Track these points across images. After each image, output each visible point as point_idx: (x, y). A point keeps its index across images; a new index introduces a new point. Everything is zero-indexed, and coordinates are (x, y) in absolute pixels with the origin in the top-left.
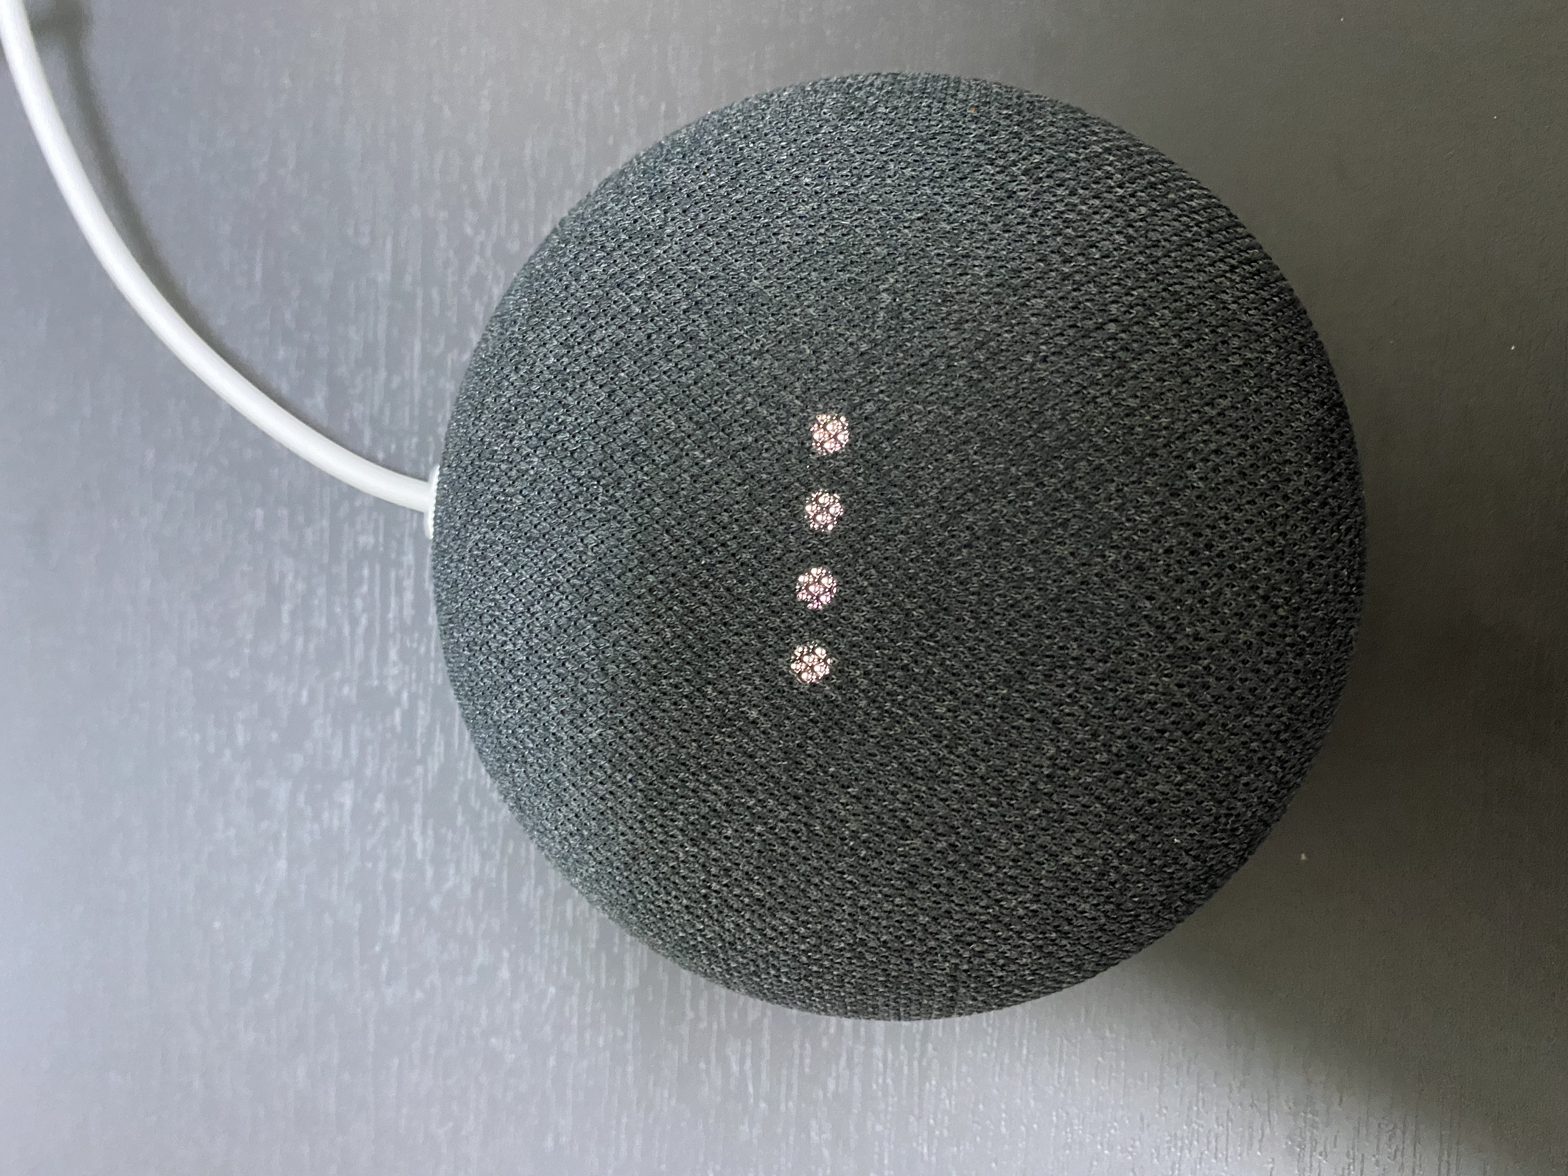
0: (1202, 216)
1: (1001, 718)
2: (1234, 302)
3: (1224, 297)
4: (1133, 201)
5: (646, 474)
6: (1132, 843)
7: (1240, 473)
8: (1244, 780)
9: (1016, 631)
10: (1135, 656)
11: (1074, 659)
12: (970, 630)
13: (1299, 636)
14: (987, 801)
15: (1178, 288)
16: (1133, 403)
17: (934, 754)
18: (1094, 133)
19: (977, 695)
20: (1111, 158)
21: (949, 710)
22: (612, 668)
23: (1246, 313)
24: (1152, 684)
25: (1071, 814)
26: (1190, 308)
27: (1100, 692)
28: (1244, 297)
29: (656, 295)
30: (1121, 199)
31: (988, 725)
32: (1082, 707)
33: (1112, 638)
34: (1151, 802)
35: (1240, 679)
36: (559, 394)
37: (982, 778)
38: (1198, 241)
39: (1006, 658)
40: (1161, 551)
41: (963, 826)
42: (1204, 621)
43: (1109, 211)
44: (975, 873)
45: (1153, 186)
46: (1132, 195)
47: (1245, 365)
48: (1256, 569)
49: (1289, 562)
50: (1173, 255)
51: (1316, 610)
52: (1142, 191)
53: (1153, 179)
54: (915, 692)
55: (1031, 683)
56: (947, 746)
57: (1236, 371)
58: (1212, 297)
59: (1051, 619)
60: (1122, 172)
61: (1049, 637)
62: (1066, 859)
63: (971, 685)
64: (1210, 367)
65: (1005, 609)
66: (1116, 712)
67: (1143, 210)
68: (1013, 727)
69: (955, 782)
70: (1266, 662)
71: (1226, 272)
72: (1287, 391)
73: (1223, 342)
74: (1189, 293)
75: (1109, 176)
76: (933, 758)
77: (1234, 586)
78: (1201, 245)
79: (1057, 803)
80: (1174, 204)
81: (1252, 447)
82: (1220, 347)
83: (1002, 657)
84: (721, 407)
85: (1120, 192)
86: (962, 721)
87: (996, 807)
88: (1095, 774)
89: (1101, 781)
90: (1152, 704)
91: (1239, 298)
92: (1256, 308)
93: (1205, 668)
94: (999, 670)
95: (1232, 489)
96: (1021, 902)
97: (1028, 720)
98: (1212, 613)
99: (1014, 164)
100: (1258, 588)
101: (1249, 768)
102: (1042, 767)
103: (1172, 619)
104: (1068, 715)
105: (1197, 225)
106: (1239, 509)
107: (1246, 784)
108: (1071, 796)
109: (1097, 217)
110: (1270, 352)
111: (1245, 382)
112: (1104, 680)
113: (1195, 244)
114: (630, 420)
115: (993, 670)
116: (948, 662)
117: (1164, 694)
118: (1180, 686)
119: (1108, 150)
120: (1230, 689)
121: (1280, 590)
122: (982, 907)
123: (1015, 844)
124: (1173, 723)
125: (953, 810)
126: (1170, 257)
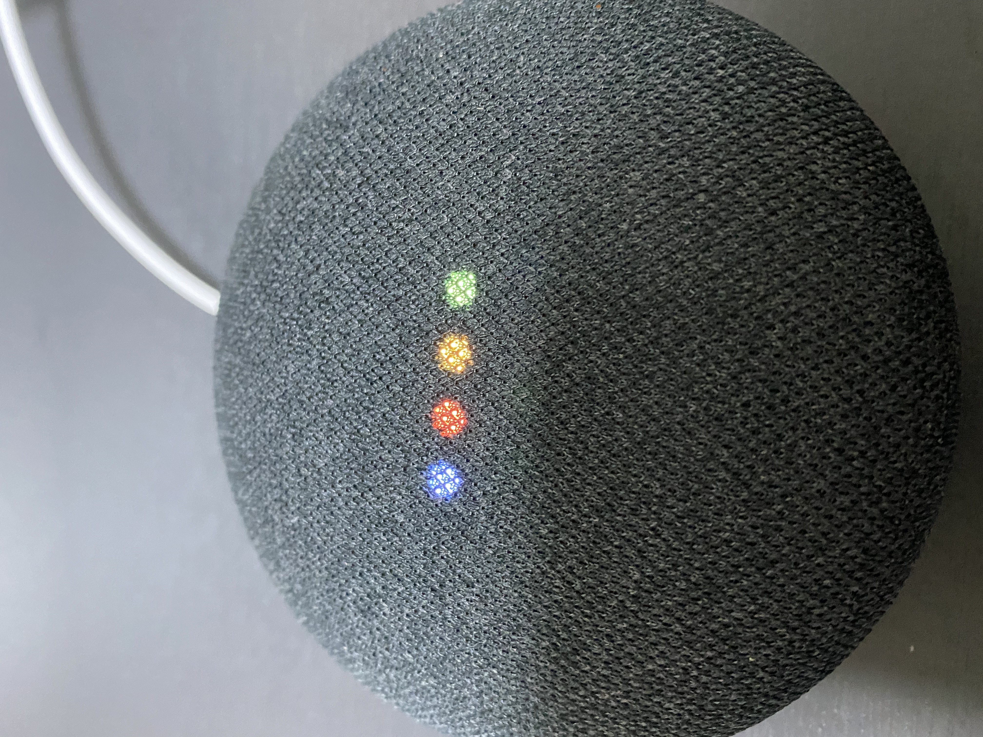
0: (801, 92)
1: (594, 542)
2: (824, 172)
3: (814, 167)
4: (732, 80)
7: (818, 334)
8: (817, 611)
9: (607, 468)
10: (712, 498)
11: (656, 496)
12: (569, 464)
13: (876, 486)
14: (583, 612)
15: (767, 160)
16: (716, 267)
17: (538, 567)
18: (707, 21)
19: (574, 521)
20: (718, 42)
21: (551, 532)
23: (835, 182)
24: (728, 524)
25: (653, 630)
26: (778, 179)
27: (679, 528)
28: (835, 167)
30: (721, 79)
31: (583, 547)
32: (664, 540)
33: (692, 481)
34: (726, 626)
35: (814, 524)
37: (578, 592)
38: (794, 115)
39: (598, 490)
40: (738, 404)
41: (563, 631)
42: (779, 470)
43: (707, 90)
44: (573, 669)
45: (754, 66)
46: (732, 75)
47: (830, 231)
48: (831, 424)
49: (865, 418)
50: (766, 129)
51: (895, 462)
52: (742, 71)
53: (755, 60)
54: (523, 513)
55: (619, 515)
56: (549, 562)
57: (820, 236)
58: (801, 168)
59: (638, 460)
60: (726, 54)
61: (635, 476)
62: (650, 667)
63: (569, 512)
64: (794, 234)
65: (598, 448)
66: (695, 547)
67: (741, 89)
68: (604, 552)
69: (555, 593)
70: (839, 510)
71: (819, 144)
72: (873, 256)
73: (809, 210)
74: (778, 165)
75: (712, 59)
76: (538, 571)
77: (808, 439)
78: (795, 119)
79: (643, 620)
80: (774, 82)
81: (832, 309)
82: (806, 215)
83: (595, 490)
85: (721, 72)
86: (561, 542)
87: (590, 618)
88: (675, 599)
89: (680, 604)
90: (727, 542)
91: (830, 168)
92: (846, 178)
93: (779, 513)
94: (592, 501)
95: (809, 350)
97: (616, 547)
98: (787, 463)
99: (626, 51)
100: (833, 441)
101: (823, 601)
102: (629, 588)
103: (748, 467)
104: (651, 545)
105: (794, 101)
106: (816, 368)
107: (820, 615)
108: (655, 615)
109: (696, 96)
110: (858, 219)
111: (829, 247)
112: (684, 518)
113: (790, 119)
115: (587, 500)
116: (550, 491)
117: (738, 534)
118: (754, 527)
119: (716, 36)
120: (804, 532)
121: (856, 443)
123: (606, 650)
124: (747, 559)
125: (555, 616)
126: (762, 131)
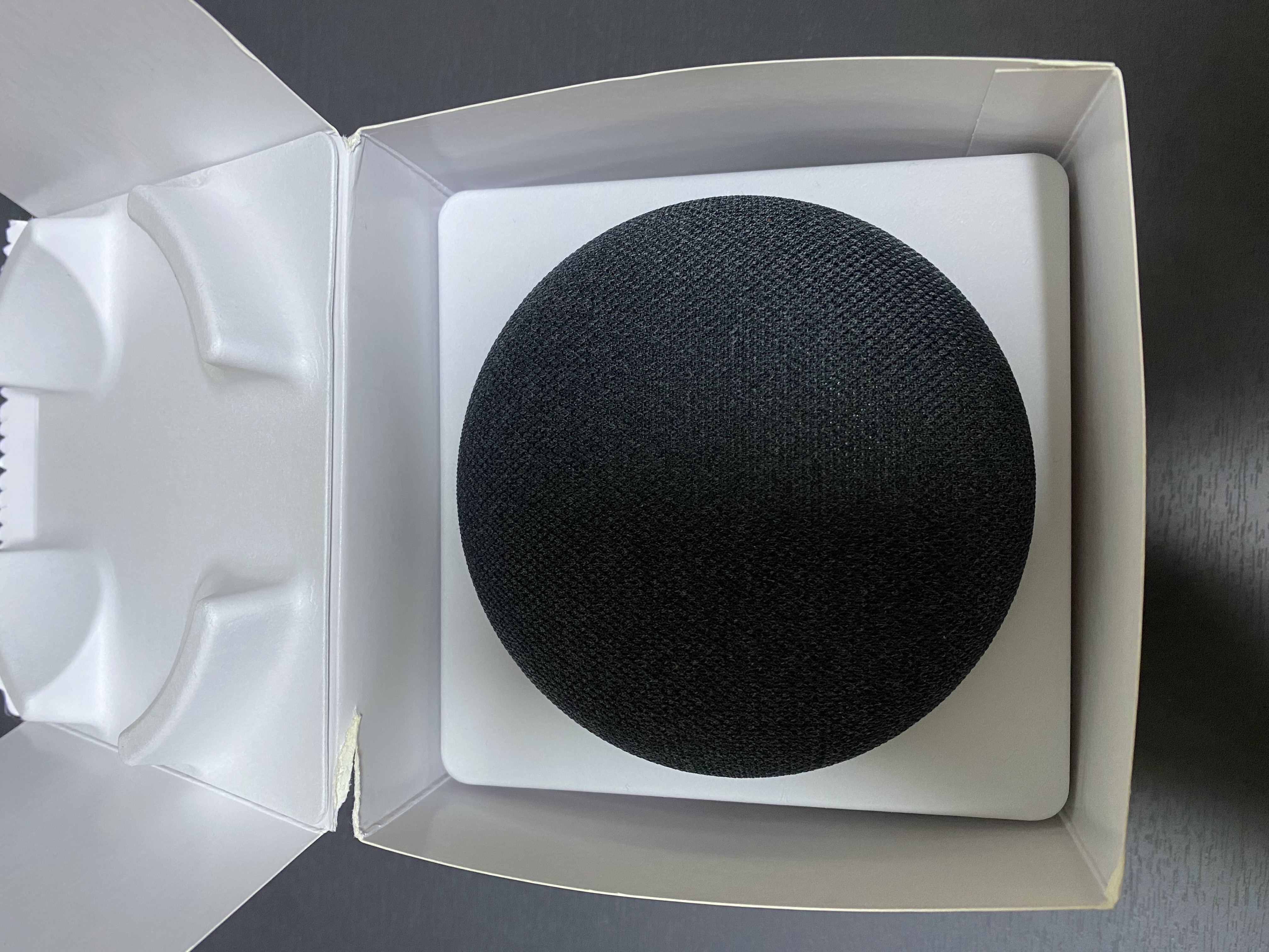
0: (911, 268)
1: (833, 577)
2: (938, 318)
3: (931, 316)
4: (871, 265)
5: (601, 457)
6: (919, 642)
7: (953, 418)
8: (980, 596)
9: (836, 524)
10: (907, 531)
11: (871, 537)
12: (808, 528)
13: (1001, 508)
14: (832, 627)
15: (904, 314)
16: (887, 384)
17: (796, 603)
18: (844, 226)
19: (817, 565)
20: (855, 241)
21: (802, 576)
22: (593, 577)
23: (945, 324)
24: (919, 546)
25: (882, 629)
26: (913, 325)
27: (889, 554)
28: (943, 314)
29: (594, 351)
30: (864, 265)
31: (826, 582)
32: (880, 565)
33: (892, 522)
34: (927, 616)
35: (970, 537)
36: (539, 415)
37: (826, 614)
38: (912, 284)
39: (832, 541)
40: (914, 468)
42: (944, 506)
43: (859, 273)
45: (881, 254)
46: (871, 262)
47: (948, 354)
48: (969, 473)
49: (988, 466)
50: (899, 295)
51: (1009, 492)
52: (876, 259)
53: (881, 250)
54: (780, 568)
55: (848, 554)
56: (803, 598)
57: (944, 358)
58: (925, 317)
59: (855, 515)
60: (862, 248)
61: (855, 526)
62: (882, 657)
63: (814, 560)
64: (928, 359)
65: (828, 513)
66: (900, 565)
67: (878, 270)
68: (841, 582)
69: (811, 619)
70: (983, 526)
71: (930, 301)
72: (975, 366)
73: (934, 343)
74: (911, 317)
75: (855, 252)
76: (796, 606)
77: (959, 484)
78: (914, 286)
79: (873, 624)
80: (895, 264)
81: (959, 402)
82: (933, 346)
83: (830, 541)
84: (642, 412)
85: (863, 261)
86: (811, 582)
87: (837, 630)
88: (893, 603)
89: (896, 607)
90: (920, 558)
91: (941, 315)
92: (950, 320)
93: (948, 533)
94: (829, 549)
95: (950, 427)
96: (857, 686)
97: (849, 576)
98: (948, 501)
99: (799, 251)
100: (973, 483)
101: (982, 589)
102: (860, 603)
103: (926, 507)
104: (873, 570)
105: (910, 275)
106: (955, 438)
107: (982, 599)
108: (880, 618)
109: (852, 278)
110: (962, 345)
111: (950, 364)
112: (890, 548)
113: (911, 287)
114: (587, 426)
115: (825, 550)
116: (798, 548)
117: (926, 551)
118: (935, 545)
119: (852, 236)
120: (965, 543)
121: (986, 482)
122: (835, 692)
123: (851, 651)
124: (934, 567)
126: (897, 296)
